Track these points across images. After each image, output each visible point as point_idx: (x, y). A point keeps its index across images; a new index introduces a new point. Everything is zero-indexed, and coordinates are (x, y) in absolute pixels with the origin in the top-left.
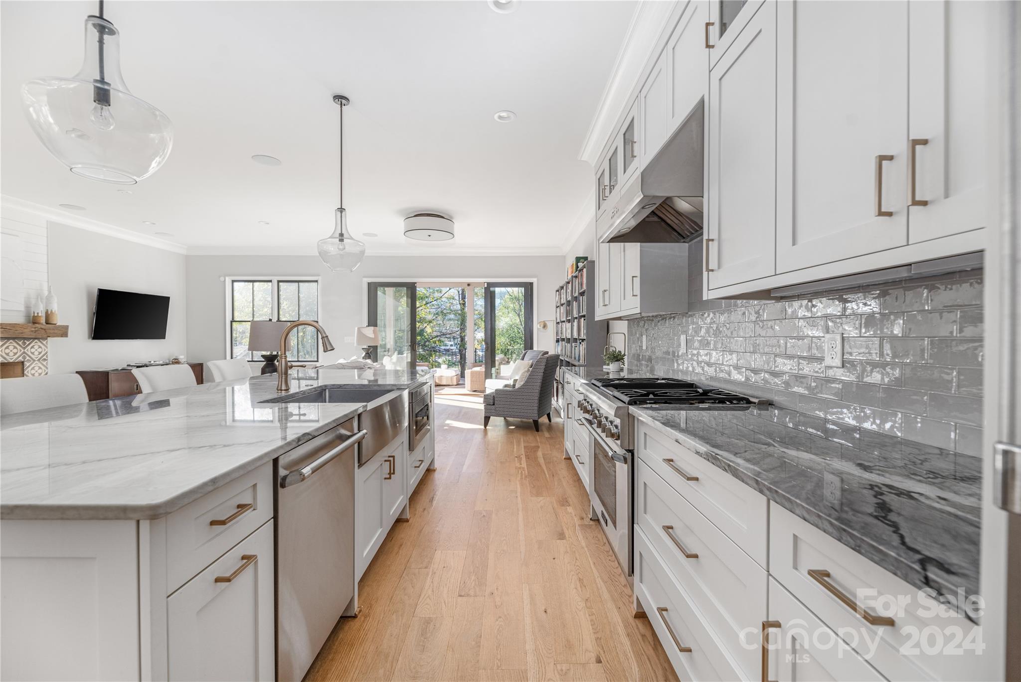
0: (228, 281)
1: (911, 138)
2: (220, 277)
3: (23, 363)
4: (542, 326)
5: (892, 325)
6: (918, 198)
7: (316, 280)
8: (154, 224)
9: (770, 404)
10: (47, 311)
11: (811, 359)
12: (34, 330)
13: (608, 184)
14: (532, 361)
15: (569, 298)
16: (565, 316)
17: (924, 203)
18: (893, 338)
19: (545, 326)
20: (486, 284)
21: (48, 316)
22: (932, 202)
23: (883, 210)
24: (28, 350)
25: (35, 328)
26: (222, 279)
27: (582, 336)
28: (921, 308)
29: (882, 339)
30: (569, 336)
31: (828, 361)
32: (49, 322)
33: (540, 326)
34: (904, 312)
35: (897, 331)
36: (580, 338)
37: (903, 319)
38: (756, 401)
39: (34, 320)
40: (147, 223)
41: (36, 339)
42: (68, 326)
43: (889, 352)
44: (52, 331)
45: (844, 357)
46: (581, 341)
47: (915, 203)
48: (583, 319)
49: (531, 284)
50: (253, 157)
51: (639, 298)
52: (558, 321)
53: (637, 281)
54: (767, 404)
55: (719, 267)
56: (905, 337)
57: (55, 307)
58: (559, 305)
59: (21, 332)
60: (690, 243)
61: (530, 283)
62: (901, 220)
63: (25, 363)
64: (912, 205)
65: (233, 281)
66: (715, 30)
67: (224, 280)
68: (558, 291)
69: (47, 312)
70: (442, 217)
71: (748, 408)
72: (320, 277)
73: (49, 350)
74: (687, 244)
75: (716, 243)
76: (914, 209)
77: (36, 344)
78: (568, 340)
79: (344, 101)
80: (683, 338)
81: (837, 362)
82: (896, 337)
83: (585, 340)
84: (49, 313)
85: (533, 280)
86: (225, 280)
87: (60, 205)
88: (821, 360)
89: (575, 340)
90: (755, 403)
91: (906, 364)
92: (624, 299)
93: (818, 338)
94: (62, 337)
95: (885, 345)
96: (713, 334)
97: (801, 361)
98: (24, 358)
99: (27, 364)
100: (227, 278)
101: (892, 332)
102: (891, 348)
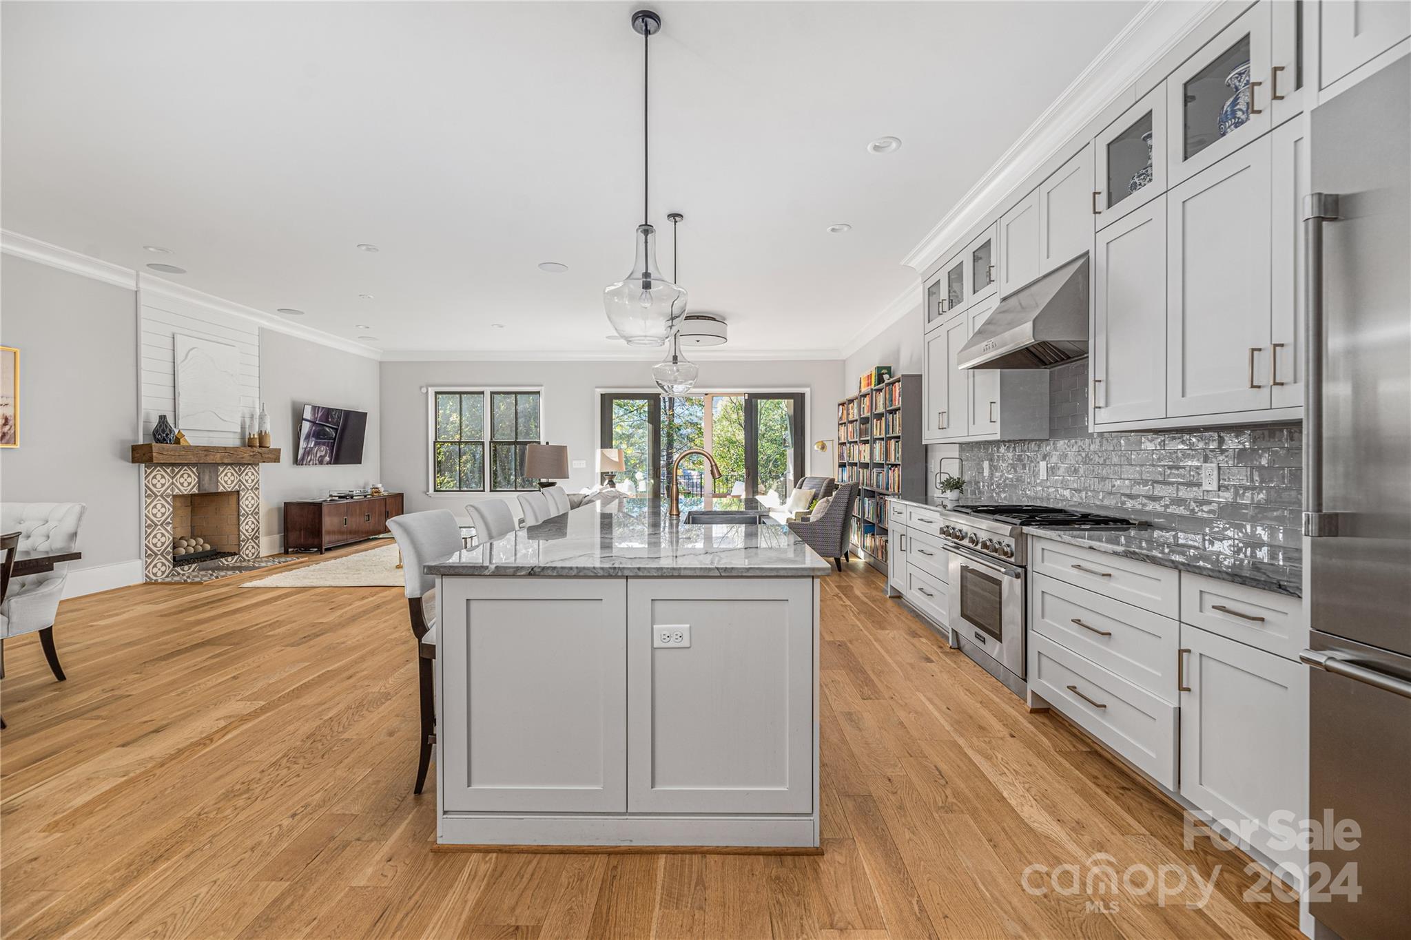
0: (431, 391)
1: (1273, 343)
2: (421, 388)
3: (238, 492)
4: (820, 447)
5: (1261, 457)
6: (1277, 381)
7: (538, 390)
8: (368, 328)
9: (1149, 525)
10: (261, 431)
11: (1190, 485)
12: (252, 454)
13: (947, 298)
14: (814, 490)
15: (867, 414)
16: (858, 437)
17: (1282, 384)
18: (1260, 468)
19: (823, 447)
20: (746, 395)
21: (262, 437)
22: (1287, 384)
23: (1254, 384)
24: (244, 477)
25: (253, 452)
26: (424, 390)
27: (893, 460)
28: (1282, 446)
29: (1252, 468)
30: (867, 460)
31: (1206, 487)
32: (263, 445)
33: (818, 447)
34: (1269, 448)
35: (1264, 462)
36: (888, 462)
37: (1269, 455)
38: (1137, 522)
39: (250, 444)
40: (361, 327)
41: (249, 464)
42: (280, 449)
43: (1257, 479)
44: (267, 456)
45: (1221, 482)
46: (890, 466)
47: (1275, 384)
48: (893, 442)
49: (803, 395)
50: (539, 265)
51: (998, 424)
52: (842, 440)
53: (997, 408)
54: (1146, 526)
55: (1107, 405)
56: (1270, 467)
57: (268, 427)
58: (845, 420)
59: (241, 456)
60: (1052, 369)
61: (801, 394)
62: (1266, 391)
63: (241, 492)
64: (1274, 385)
65: (437, 393)
66: (1102, 200)
67: (425, 391)
68: (843, 404)
69: (260, 434)
70: (714, 319)
71: (1129, 529)
72: (543, 387)
73: (260, 477)
74: (1048, 370)
75: (1103, 385)
76: (1275, 388)
77: (250, 470)
78: (865, 466)
79: (677, 219)
80: (1043, 465)
81: (1214, 487)
82: (1263, 466)
83: (899, 465)
84: (263, 434)
85: (807, 391)
86: (427, 392)
87: (279, 310)
88: (1199, 485)
89: (881, 466)
90: (1135, 524)
91: (1271, 488)
92: (974, 424)
93: (1198, 468)
94: (275, 462)
95: (1254, 473)
96: (1082, 461)
97: (1179, 487)
98: (240, 487)
99: (242, 493)
100: (430, 389)
101: (1260, 463)
102: (1259, 476)
